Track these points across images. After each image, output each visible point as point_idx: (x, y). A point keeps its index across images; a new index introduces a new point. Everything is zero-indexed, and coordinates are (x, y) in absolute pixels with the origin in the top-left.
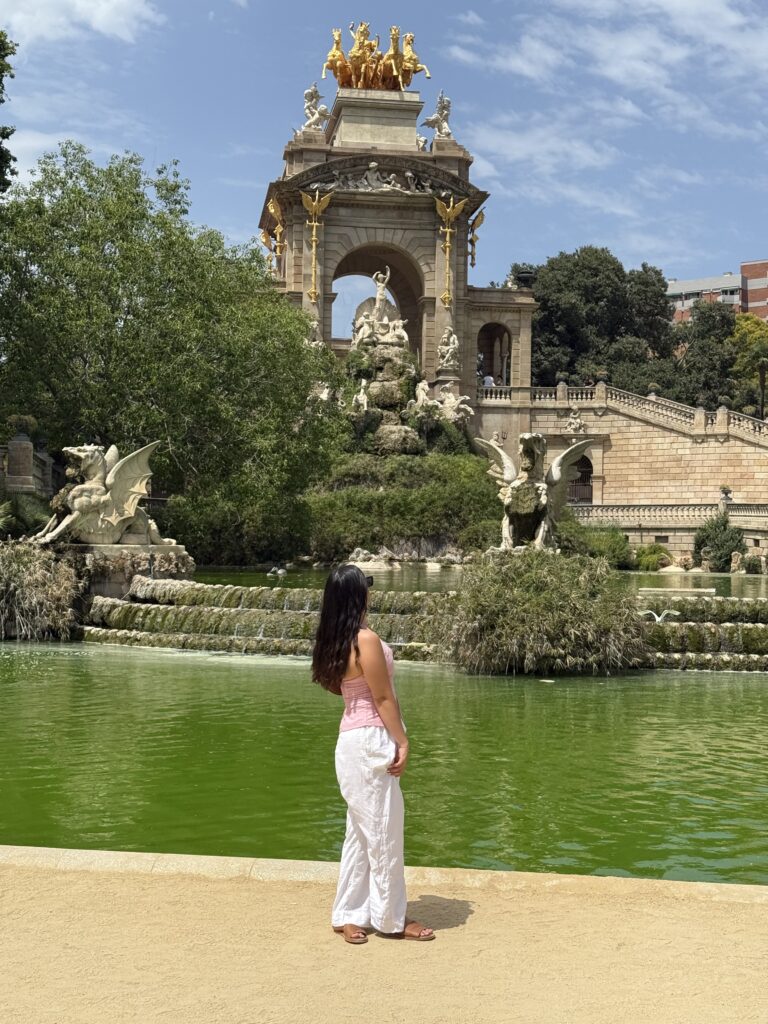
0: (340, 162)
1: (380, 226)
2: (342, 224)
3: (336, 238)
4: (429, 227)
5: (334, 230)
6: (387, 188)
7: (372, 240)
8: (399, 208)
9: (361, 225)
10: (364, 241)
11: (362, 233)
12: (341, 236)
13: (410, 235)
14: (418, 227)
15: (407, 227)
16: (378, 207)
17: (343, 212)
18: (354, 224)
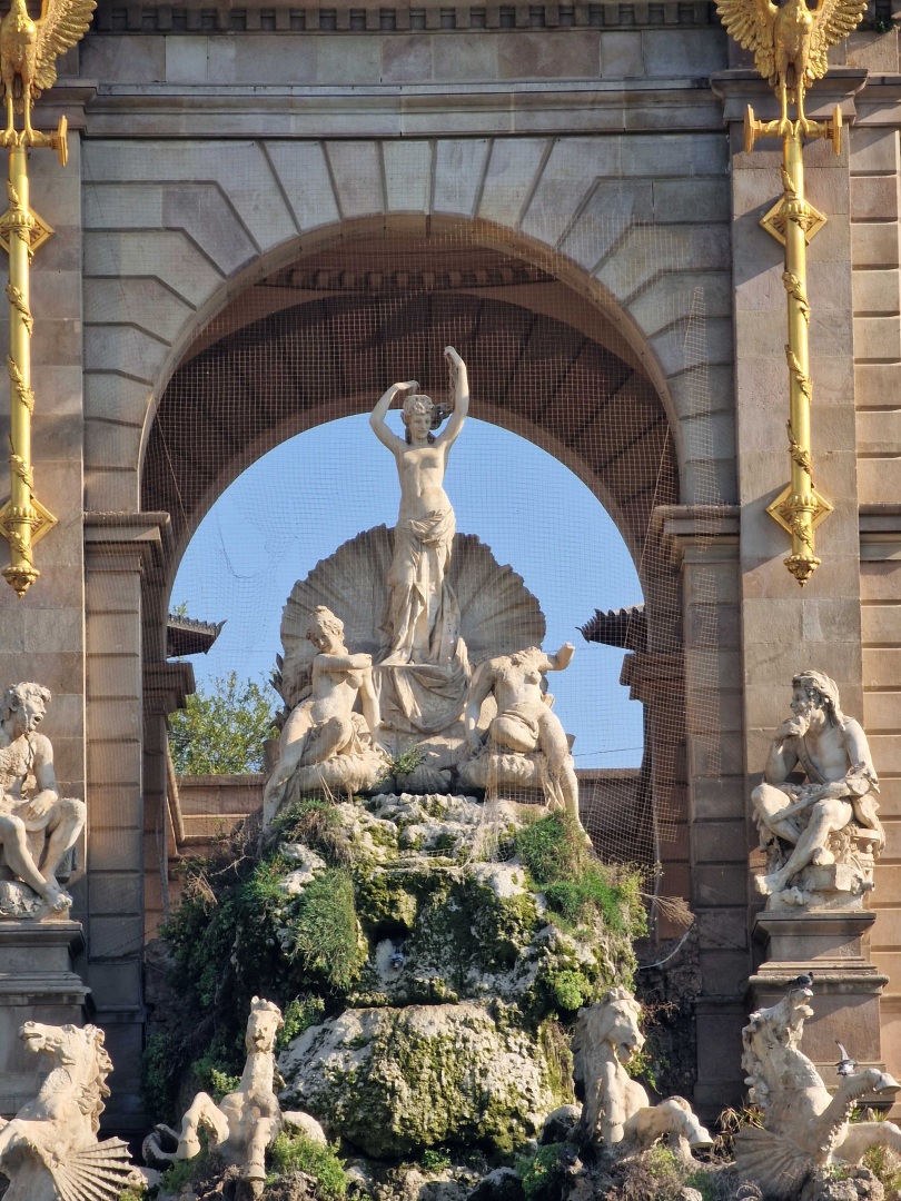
1: (403, 123)
2: (185, 125)
3: (151, 209)
4: (686, 115)
7: (363, 205)
9: (294, 125)
10: (318, 213)
11: (302, 166)
12: (178, 191)
14: (623, 118)
15: (563, 120)
18: (255, 123)
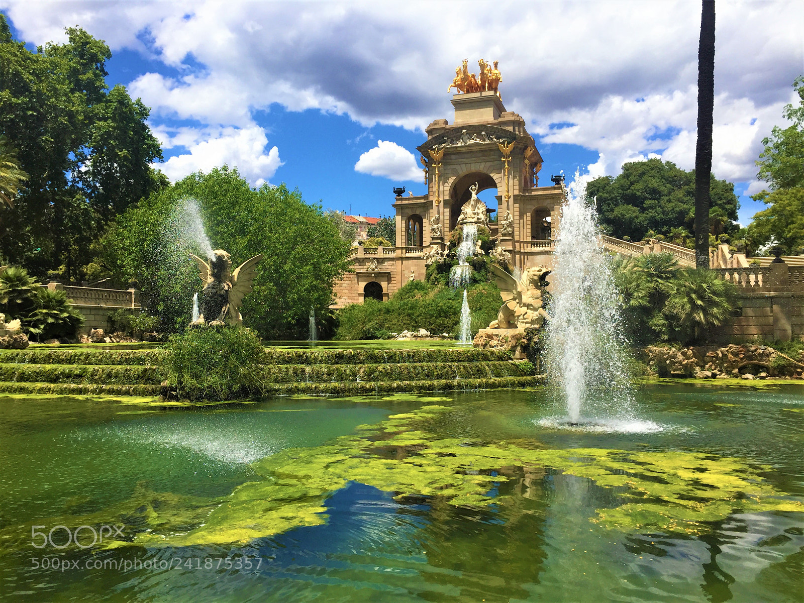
0: (448, 132)
1: (473, 162)
2: (452, 163)
4: (497, 159)
5: (449, 167)
6: (472, 142)
7: (469, 170)
8: (482, 151)
9: (463, 163)
10: (465, 171)
11: (463, 167)
12: (453, 170)
13: (488, 164)
14: (491, 160)
16: (471, 152)
17: (453, 157)
18: (459, 163)
